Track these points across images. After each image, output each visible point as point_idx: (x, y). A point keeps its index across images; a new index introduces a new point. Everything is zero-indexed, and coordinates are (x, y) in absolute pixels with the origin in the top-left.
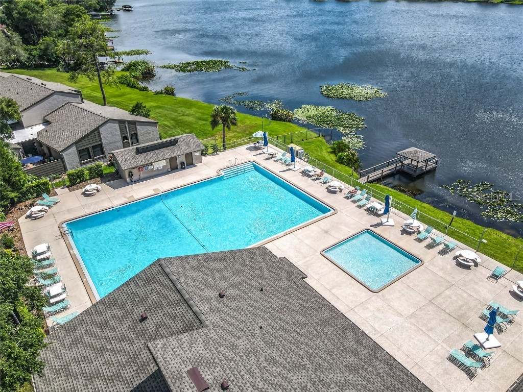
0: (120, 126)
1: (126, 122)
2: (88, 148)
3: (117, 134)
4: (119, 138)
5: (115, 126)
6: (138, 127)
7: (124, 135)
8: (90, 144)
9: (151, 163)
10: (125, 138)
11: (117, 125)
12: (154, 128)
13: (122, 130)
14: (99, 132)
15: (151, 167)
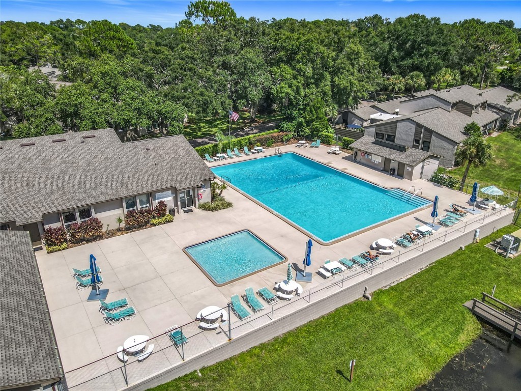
0: (416, 129)
1: (424, 128)
2: (383, 134)
3: (411, 134)
4: (412, 138)
5: (412, 127)
6: (433, 137)
7: (417, 139)
8: (387, 132)
9: (372, 153)
10: (417, 141)
11: (414, 127)
12: (451, 147)
13: (417, 133)
14: (396, 126)
15: (370, 157)
